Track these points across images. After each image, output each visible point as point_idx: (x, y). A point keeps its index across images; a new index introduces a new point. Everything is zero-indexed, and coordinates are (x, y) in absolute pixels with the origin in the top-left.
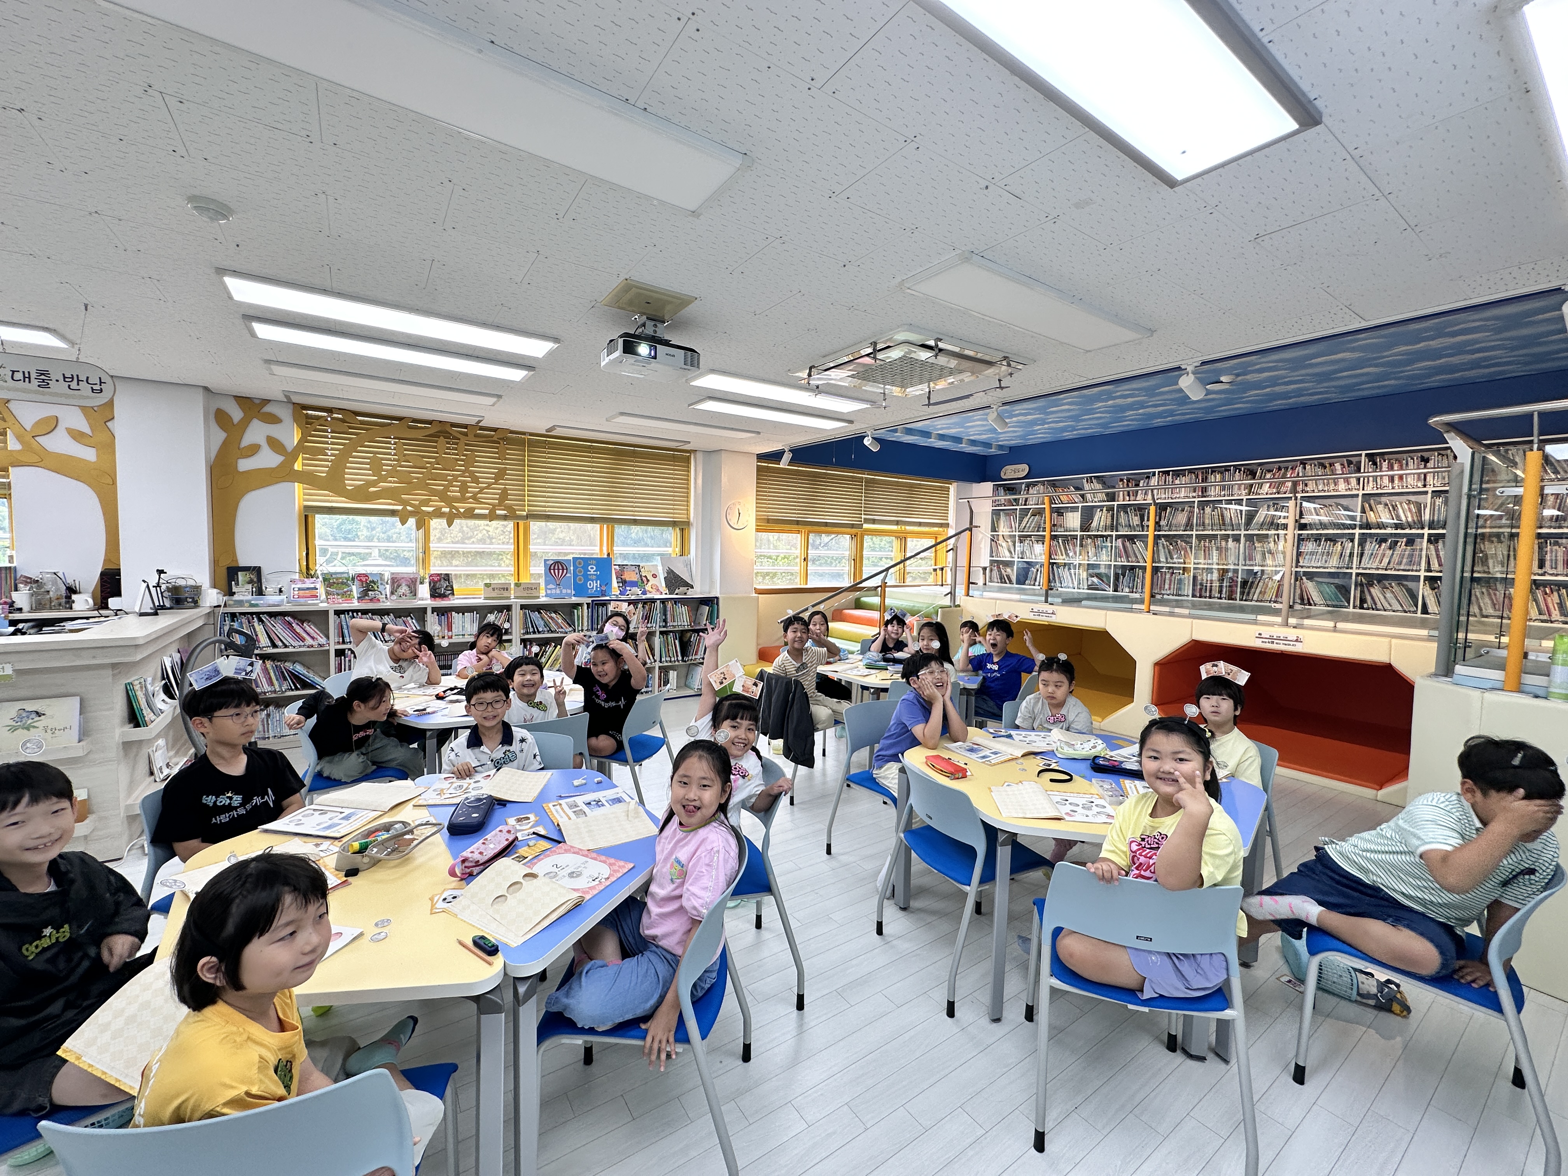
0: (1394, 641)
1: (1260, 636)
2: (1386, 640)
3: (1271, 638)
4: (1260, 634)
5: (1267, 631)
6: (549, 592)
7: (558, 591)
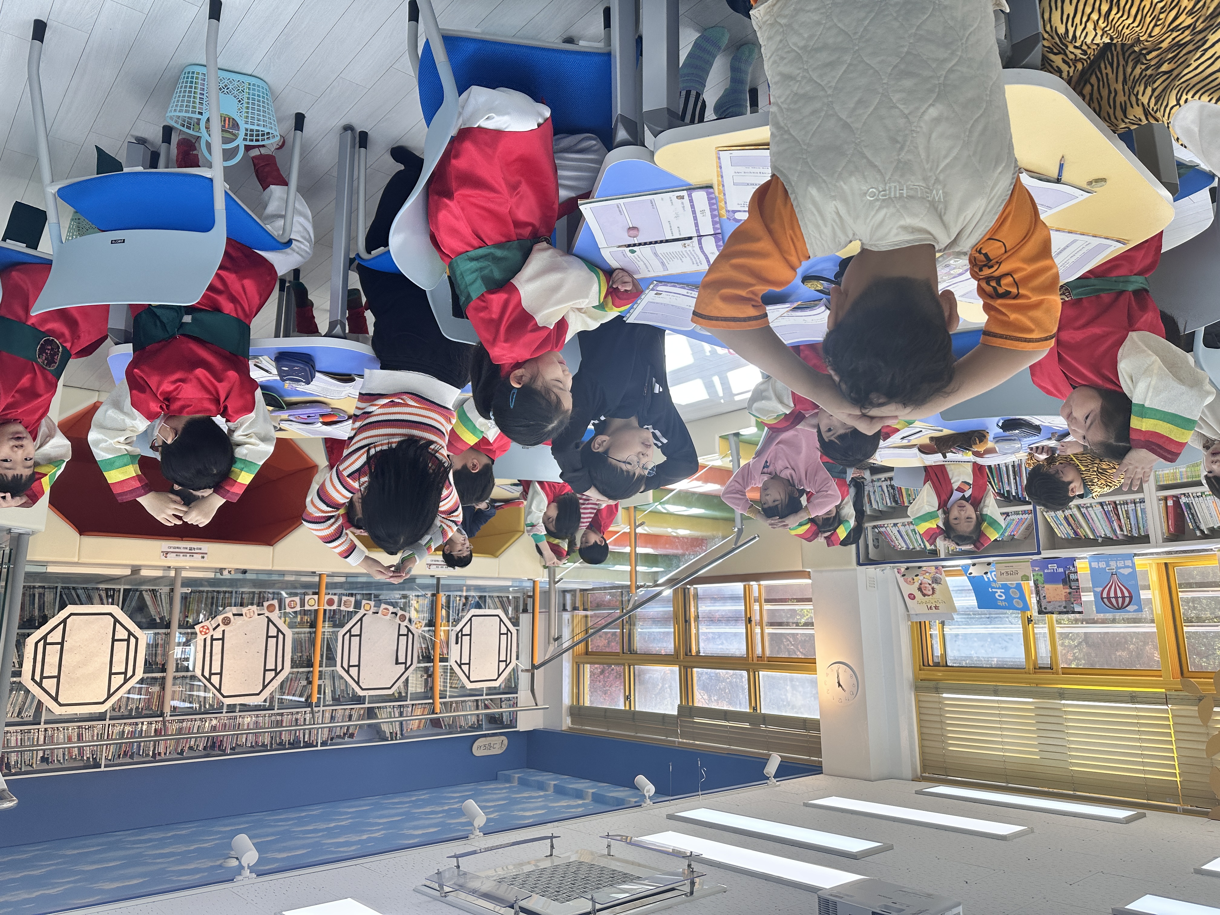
0: (76, 560)
1: (203, 555)
2: (83, 560)
3: (192, 555)
4: (203, 557)
5: (196, 561)
6: (1128, 563)
7: (1113, 564)
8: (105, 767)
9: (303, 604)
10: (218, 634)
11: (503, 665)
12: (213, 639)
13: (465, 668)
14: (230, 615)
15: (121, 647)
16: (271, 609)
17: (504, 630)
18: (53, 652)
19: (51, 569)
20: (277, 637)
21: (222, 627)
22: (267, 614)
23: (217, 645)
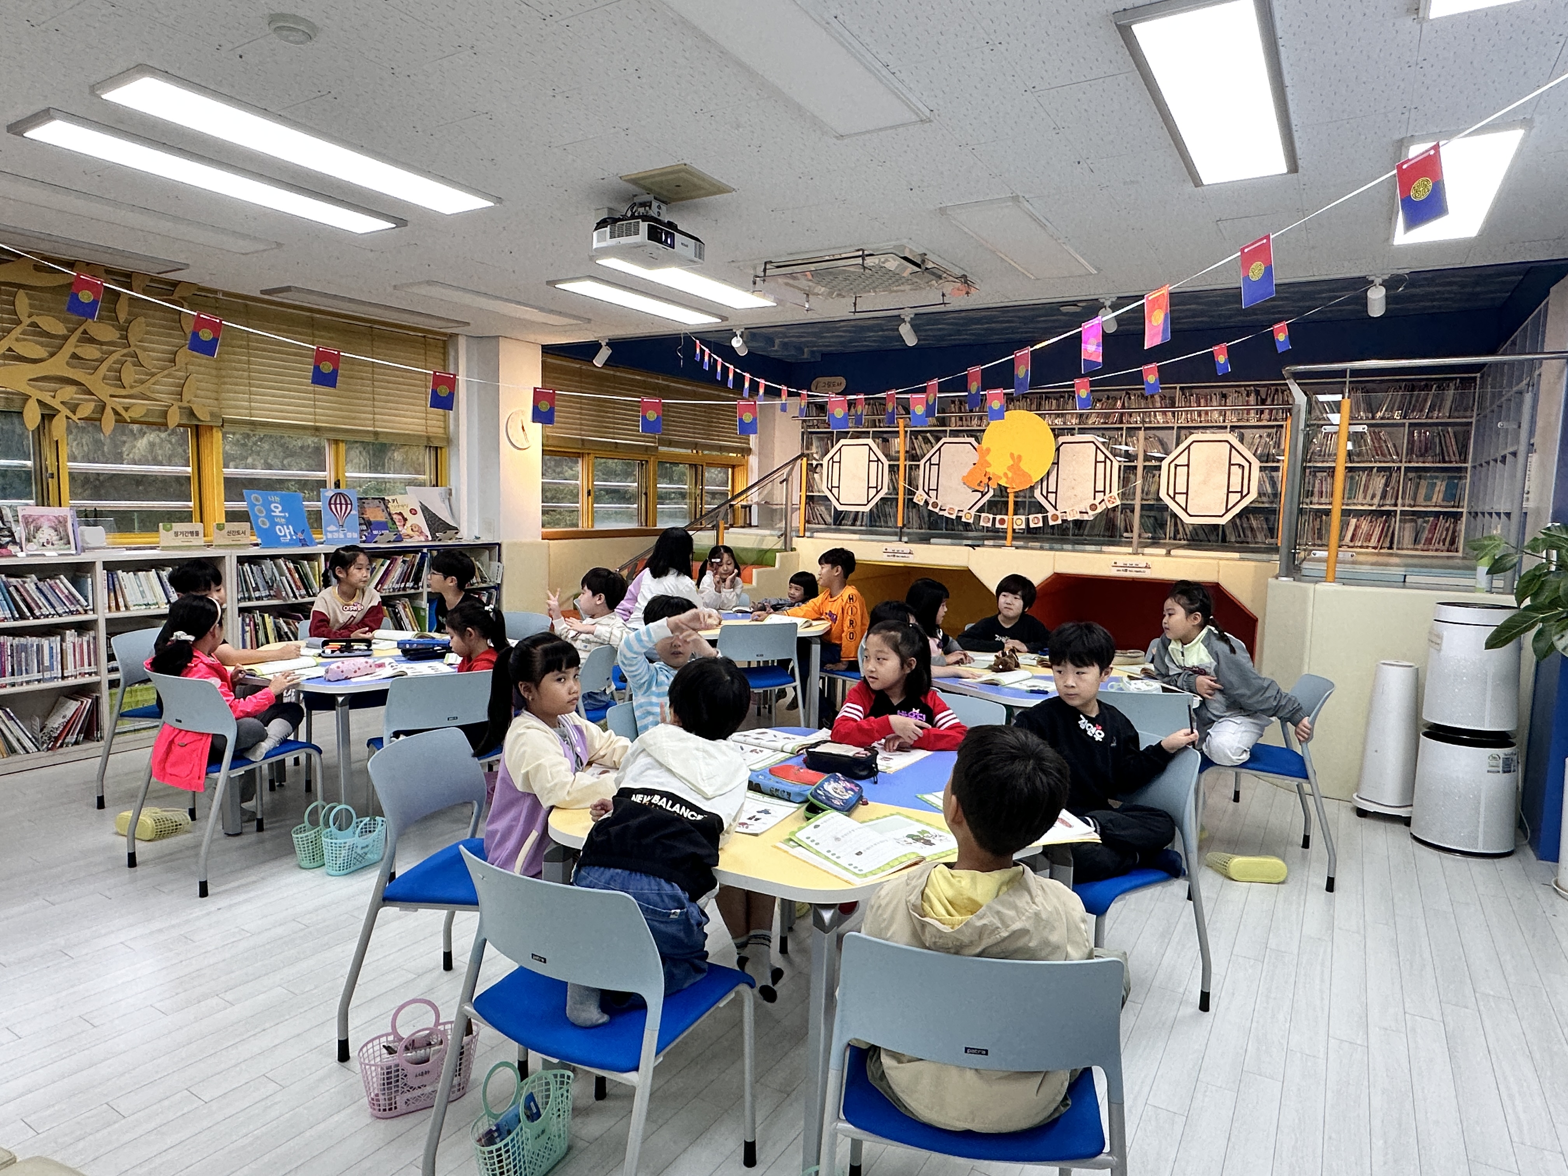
0: (1221, 562)
1: (1115, 565)
2: (1215, 562)
3: (1125, 566)
4: (1115, 563)
5: (1122, 560)
8: (1176, 388)
9: (1028, 520)
10: (1100, 496)
11: (836, 458)
12: (1104, 492)
13: (873, 457)
14: (1091, 513)
15: (1181, 488)
16: (1055, 518)
17: (835, 491)
18: (1236, 486)
19: (1237, 555)
20: (1048, 492)
21: (1097, 502)
22: (1058, 513)
23: (1100, 487)
